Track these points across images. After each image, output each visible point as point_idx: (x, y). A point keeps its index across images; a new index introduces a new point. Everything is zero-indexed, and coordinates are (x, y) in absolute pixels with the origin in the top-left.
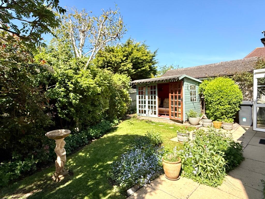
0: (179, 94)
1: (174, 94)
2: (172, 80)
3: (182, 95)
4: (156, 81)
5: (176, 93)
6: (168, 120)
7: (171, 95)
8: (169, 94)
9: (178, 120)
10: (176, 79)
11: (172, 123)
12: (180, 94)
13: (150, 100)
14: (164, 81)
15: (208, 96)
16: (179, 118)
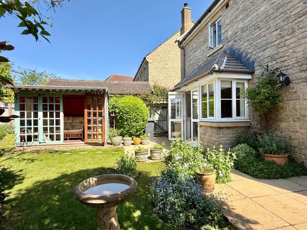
0: (99, 110)
1: (92, 111)
2: (95, 92)
3: (104, 111)
4: (69, 90)
5: (95, 109)
6: (83, 145)
7: (87, 112)
8: (85, 110)
9: (97, 143)
10: (102, 91)
11: (90, 147)
12: (101, 110)
13: (48, 118)
14: (76, 92)
15: (125, 113)
16: (99, 140)
